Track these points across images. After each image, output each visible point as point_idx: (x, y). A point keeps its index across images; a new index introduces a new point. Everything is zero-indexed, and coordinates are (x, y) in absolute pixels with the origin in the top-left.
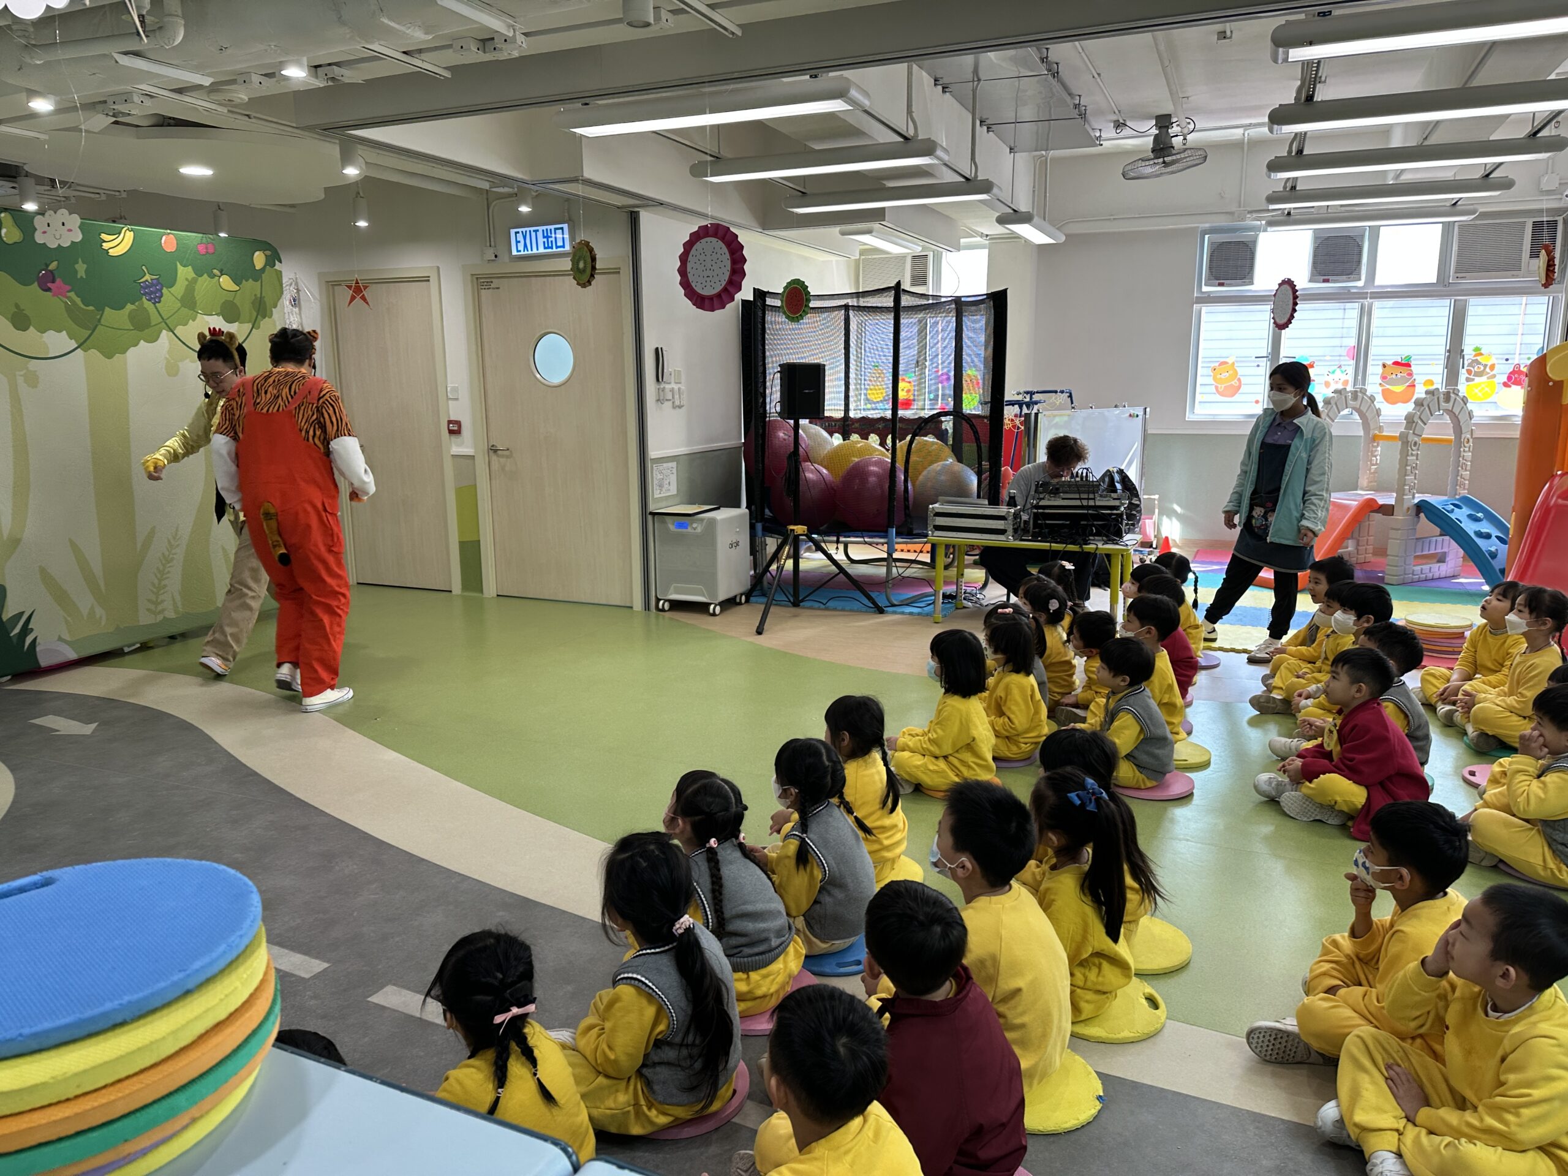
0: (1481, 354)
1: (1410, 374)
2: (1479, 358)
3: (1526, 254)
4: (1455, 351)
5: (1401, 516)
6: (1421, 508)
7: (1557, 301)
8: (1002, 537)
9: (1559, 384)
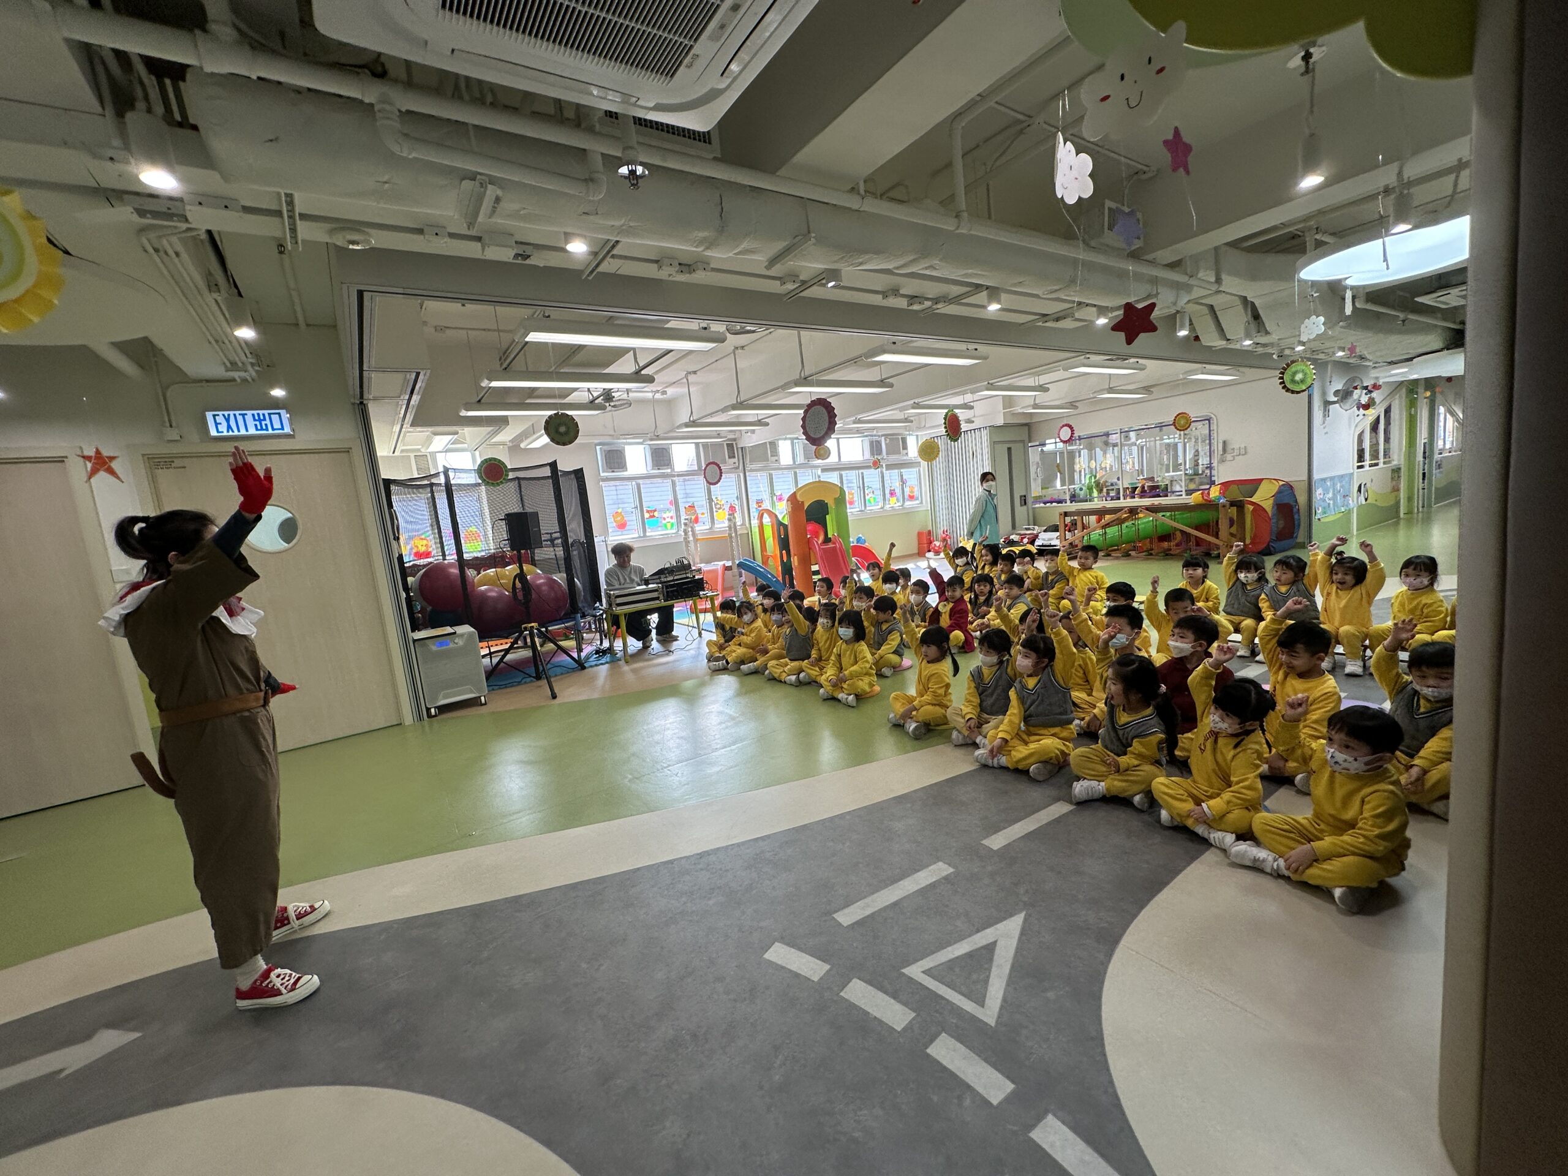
0: (718, 500)
1: (696, 511)
2: (718, 503)
3: (727, 457)
4: (710, 500)
5: (735, 570)
6: (740, 565)
7: (739, 476)
8: (658, 602)
9: (803, 502)
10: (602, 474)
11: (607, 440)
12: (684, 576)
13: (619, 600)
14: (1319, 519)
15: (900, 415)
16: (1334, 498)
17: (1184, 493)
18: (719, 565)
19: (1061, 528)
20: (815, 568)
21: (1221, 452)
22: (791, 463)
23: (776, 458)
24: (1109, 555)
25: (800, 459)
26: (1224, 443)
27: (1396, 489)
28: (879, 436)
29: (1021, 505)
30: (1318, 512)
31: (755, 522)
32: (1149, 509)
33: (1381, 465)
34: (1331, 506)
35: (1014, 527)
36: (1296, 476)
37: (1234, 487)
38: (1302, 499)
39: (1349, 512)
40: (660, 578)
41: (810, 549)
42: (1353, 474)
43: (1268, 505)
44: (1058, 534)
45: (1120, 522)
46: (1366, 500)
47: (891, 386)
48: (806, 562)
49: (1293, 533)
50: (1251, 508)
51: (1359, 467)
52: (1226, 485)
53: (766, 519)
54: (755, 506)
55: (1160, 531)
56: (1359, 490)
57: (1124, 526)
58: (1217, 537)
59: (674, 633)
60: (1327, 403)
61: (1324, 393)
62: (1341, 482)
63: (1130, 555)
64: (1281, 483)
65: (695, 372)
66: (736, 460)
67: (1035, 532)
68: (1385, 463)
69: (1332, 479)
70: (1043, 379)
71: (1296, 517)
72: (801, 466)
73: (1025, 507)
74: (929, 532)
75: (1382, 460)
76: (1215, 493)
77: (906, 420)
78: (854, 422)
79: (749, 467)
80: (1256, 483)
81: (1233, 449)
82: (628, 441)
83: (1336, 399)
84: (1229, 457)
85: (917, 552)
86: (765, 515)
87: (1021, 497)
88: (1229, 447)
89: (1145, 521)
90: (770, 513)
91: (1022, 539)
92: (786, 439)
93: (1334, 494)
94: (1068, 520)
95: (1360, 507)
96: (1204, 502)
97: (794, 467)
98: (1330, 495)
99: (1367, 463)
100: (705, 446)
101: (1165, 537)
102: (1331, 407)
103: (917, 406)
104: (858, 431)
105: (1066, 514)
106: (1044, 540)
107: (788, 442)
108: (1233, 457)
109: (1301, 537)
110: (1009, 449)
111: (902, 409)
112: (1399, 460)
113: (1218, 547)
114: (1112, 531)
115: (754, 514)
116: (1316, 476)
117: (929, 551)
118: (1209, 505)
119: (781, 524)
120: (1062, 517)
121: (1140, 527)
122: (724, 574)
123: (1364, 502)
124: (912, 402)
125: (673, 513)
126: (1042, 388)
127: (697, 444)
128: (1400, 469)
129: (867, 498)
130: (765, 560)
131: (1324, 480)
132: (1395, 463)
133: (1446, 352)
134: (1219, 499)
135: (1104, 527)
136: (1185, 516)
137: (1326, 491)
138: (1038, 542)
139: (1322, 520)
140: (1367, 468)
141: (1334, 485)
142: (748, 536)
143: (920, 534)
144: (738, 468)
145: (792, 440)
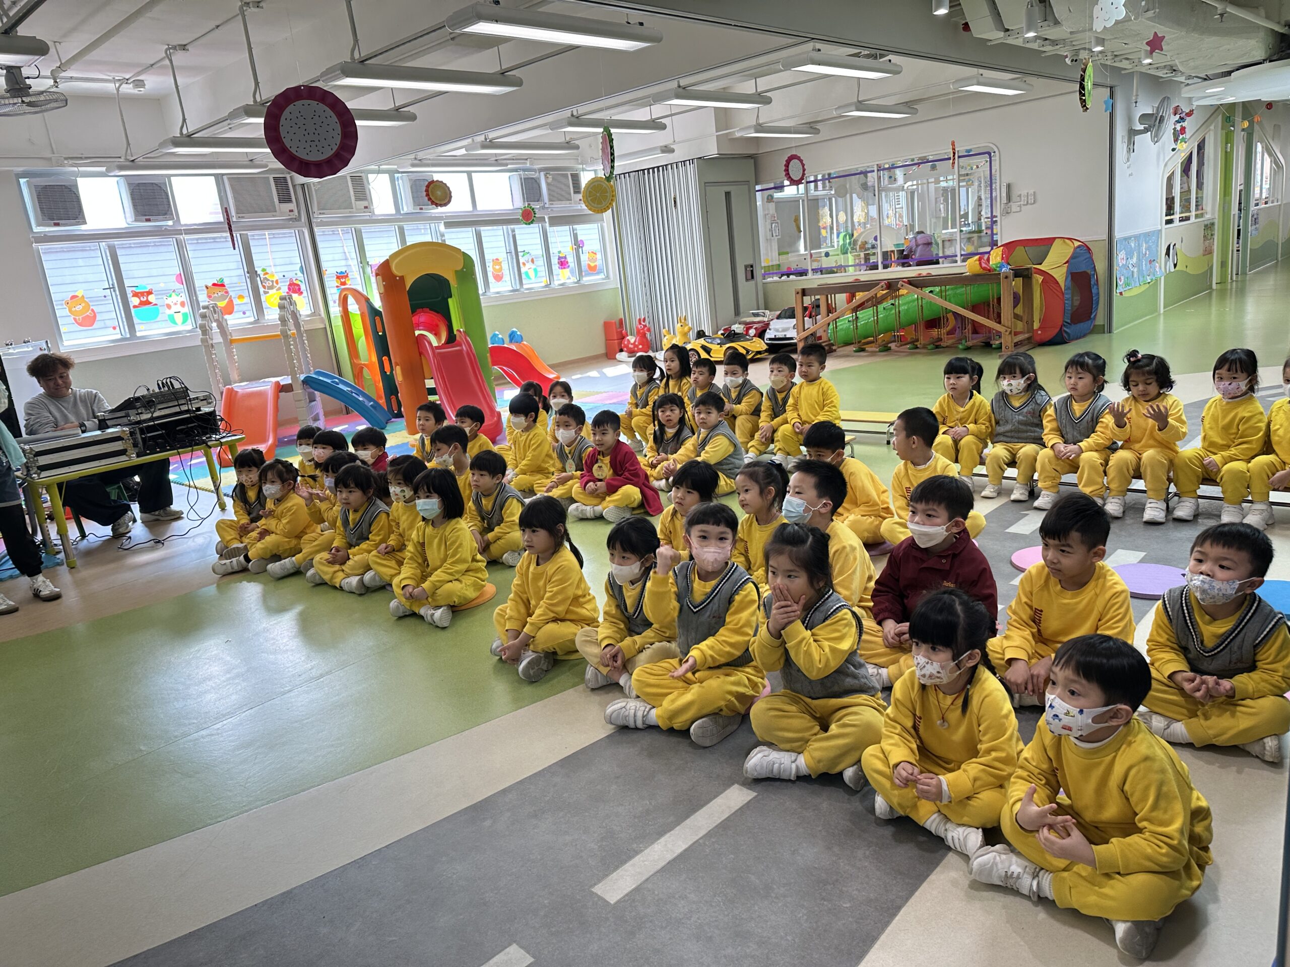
0: (267, 273)
1: (227, 292)
2: (266, 276)
3: (276, 200)
4: (252, 272)
5: (299, 390)
6: (307, 382)
7: (301, 234)
8: (123, 458)
9: (402, 278)
10: (36, 229)
11: (39, 167)
12: (177, 409)
13: (43, 460)
14: (1121, 293)
15: (557, 137)
16: (1138, 265)
17: (958, 258)
18: (266, 385)
19: (799, 312)
20: (430, 384)
21: (1004, 200)
22: (394, 212)
23: (365, 203)
24: (863, 350)
25: (407, 207)
26: (1009, 186)
27: (1208, 252)
28: (534, 170)
29: (747, 280)
30: (1120, 283)
31: (335, 310)
32: (915, 283)
33: (1193, 220)
34: (1135, 275)
35: (737, 312)
36: (1094, 235)
37: (1020, 250)
38: (1101, 266)
39: (1157, 282)
40: (127, 416)
41: (420, 354)
42: (1161, 231)
43: (1060, 275)
44: (794, 321)
45: (875, 302)
46: (1175, 265)
47: (518, 83)
48: (415, 374)
49: (1091, 313)
50: (1040, 278)
51: (1169, 222)
52: (1010, 247)
53: (353, 307)
54: (336, 283)
55: (928, 314)
56: (1168, 253)
57: (881, 307)
58: (1000, 323)
59: (175, 507)
60: (1132, 133)
61: (1130, 119)
62: (1146, 243)
63: (889, 349)
64: (1077, 244)
65: (184, 47)
66: (293, 206)
67: (766, 319)
68: (1197, 216)
69: (1137, 237)
70: (764, 83)
71: (1094, 291)
72: (410, 217)
73: (752, 283)
74: (621, 320)
75: (1193, 213)
76: (995, 258)
77: (568, 145)
78: (484, 146)
79: (317, 218)
80: (1048, 242)
81: (1020, 196)
82: (81, 169)
83: (1142, 127)
84: (1014, 207)
85: (602, 350)
86: (351, 300)
87: (746, 267)
88: (1015, 193)
89: (908, 298)
90: (357, 294)
91: (748, 329)
92: (379, 172)
93: (1139, 259)
94: (807, 301)
95: (1168, 276)
96: (981, 271)
97: (398, 220)
98: (1135, 260)
99: (1176, 217)
100: (233, 179)
101: (933, 323)
102: (1137, 138)
103: (576, 121)
104: (498, 162)
105: (804, 292)
106: (777, 330)
107: (386, 177)
108: (1020, 206)
109: (1100, 318)
110: (728, 194)
111: (554, 126)
112: (1213, 214)
113: (999, 334)
114: (866, 315)
115: (333, 294)
116: (1118, 234)
117: (621, 351)
118: (988, 276)
119: (375, 313)
120: (800, 295)
121: (902, 308)
122: (277, 398)
123: (1172, 269)
124: (566, 113)
125: (184, 297)
126: (761, 98)
127: (219, 178)
128: (1213, 224)
129: (523, 270)
130: (358, 372)
131: (1127, 239)
132: (1208, 216)
133: (1267, 65)
134: (1001, 267)
135: (855, 310)
136: (958, 291)
137: (1129, 256)
138: (769, 334)
139: (1125, 294)
140: (1177, 223)
141: (1139, 246)
142: (327, 332)
143: (607, 325)
144: (298, 219)
145: (391, 173)
